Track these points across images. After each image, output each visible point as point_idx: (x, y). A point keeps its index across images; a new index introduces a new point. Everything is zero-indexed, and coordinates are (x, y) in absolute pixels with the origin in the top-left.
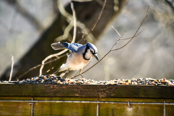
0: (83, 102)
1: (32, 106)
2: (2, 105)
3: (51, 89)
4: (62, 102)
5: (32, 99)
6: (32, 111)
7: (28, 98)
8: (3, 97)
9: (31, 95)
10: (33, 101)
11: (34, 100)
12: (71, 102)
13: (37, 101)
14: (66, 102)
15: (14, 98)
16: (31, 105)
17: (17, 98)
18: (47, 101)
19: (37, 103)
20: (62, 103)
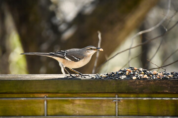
0: (174, 99)
1: (117, 104)
2: (84, 103)
3: (137, 85)
4: (150, 98)
5: (117, 96)
6: (117, 109)
7: (111, 95)
8: (85, 94)
9: (115, 91)
10: (117, 99)
11: (118, 97)
12: (160, 99)
13: (122, 98)
14: (154, 99)
15: (97, 95)
16: (115, 102)
17: (100, 95)
18: (133, 98)
19: (122, 100)
20: (149, 100)
